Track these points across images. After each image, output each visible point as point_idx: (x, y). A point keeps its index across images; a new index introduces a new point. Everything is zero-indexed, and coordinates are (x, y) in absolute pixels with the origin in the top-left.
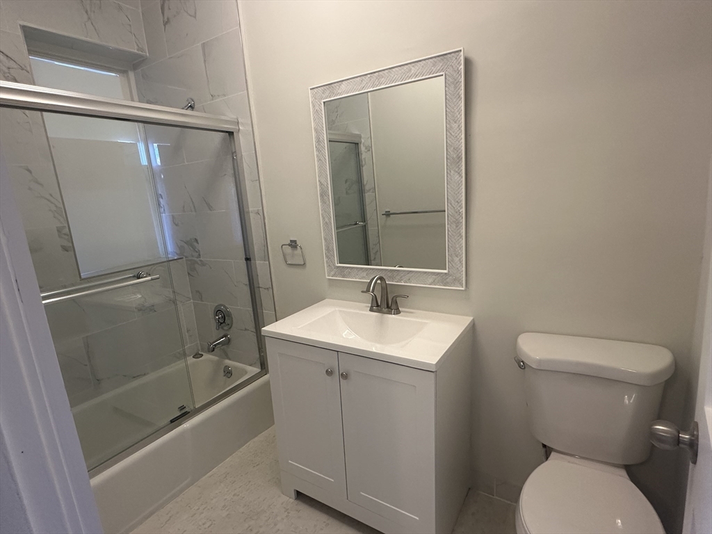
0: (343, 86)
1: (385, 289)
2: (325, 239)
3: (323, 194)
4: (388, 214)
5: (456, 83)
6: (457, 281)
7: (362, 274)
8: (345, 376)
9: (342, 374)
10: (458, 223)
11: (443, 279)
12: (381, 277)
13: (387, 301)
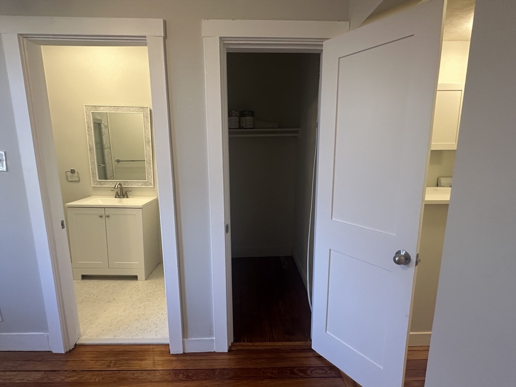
1: (121, 189)
2: (92, 169)
3: (91, 149)
4: (118, 161)
5: (147, 117)
6: (150, 184)
7: (110, 184)
8: (108, 216)
9: (107, 216)
10: (150, 163)
11: (146, 184)
12: (120, 184)
13: (122, 193)
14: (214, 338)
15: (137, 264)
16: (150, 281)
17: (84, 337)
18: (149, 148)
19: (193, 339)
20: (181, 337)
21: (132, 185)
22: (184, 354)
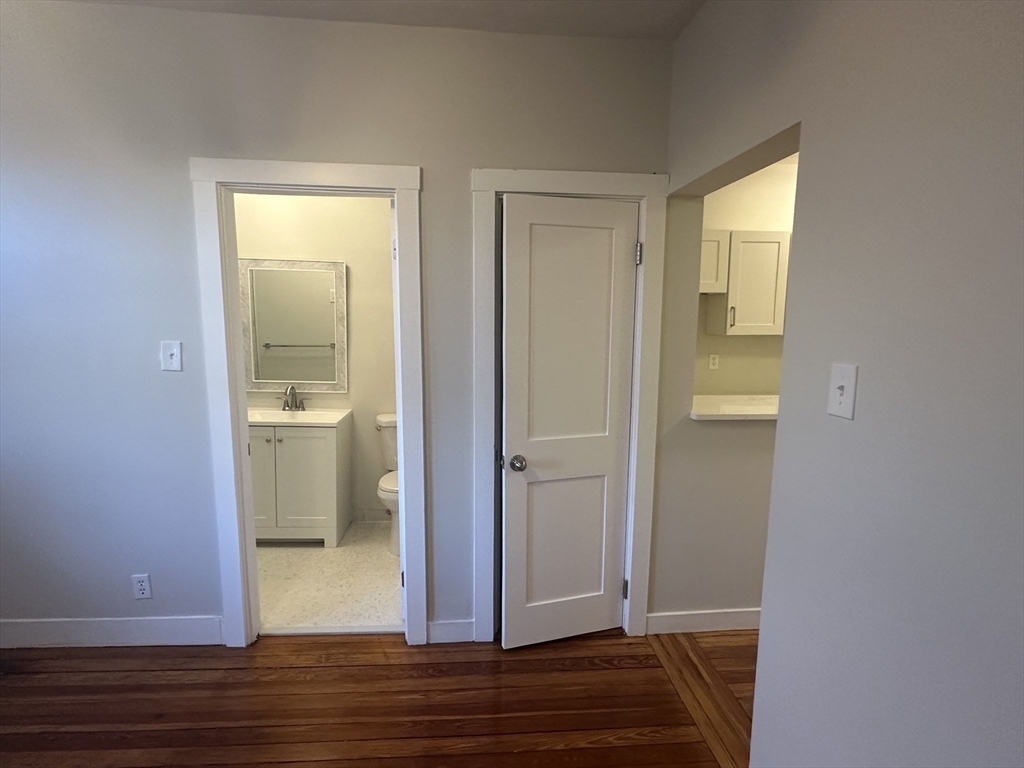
0: (266, 263)
1: (294, 394)
4: (267, 346)
5: (341, 279)
6: (342, 387)
7: (280, 386)
8: (280, 441)
9: (278, 440)
10: (343, 354)
11: (334, 387)
12: (293, 388)
13: (295, 402)
14: (474, 620)
15: (324, 519)
16: (344, 548)
17: (268, 625)
18: (342, 328)
19: (441, 622)
20: (425, 619)
21: (311, 389)
22: (428, 645)
